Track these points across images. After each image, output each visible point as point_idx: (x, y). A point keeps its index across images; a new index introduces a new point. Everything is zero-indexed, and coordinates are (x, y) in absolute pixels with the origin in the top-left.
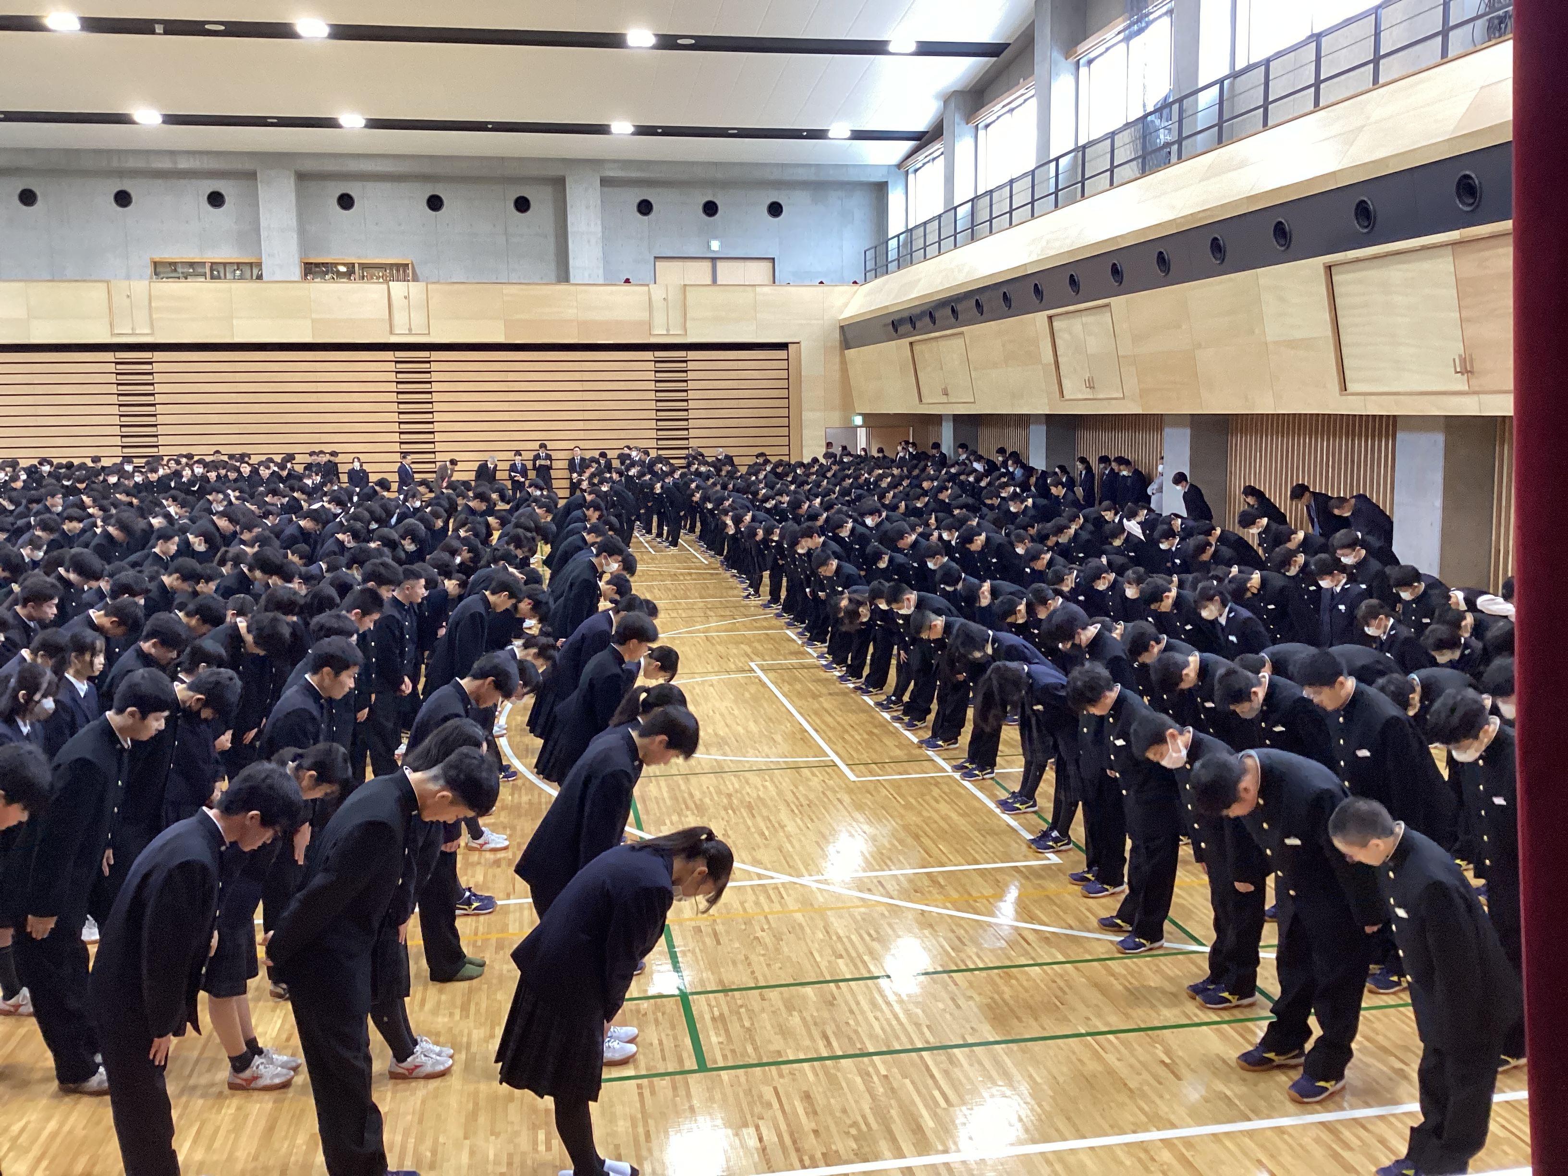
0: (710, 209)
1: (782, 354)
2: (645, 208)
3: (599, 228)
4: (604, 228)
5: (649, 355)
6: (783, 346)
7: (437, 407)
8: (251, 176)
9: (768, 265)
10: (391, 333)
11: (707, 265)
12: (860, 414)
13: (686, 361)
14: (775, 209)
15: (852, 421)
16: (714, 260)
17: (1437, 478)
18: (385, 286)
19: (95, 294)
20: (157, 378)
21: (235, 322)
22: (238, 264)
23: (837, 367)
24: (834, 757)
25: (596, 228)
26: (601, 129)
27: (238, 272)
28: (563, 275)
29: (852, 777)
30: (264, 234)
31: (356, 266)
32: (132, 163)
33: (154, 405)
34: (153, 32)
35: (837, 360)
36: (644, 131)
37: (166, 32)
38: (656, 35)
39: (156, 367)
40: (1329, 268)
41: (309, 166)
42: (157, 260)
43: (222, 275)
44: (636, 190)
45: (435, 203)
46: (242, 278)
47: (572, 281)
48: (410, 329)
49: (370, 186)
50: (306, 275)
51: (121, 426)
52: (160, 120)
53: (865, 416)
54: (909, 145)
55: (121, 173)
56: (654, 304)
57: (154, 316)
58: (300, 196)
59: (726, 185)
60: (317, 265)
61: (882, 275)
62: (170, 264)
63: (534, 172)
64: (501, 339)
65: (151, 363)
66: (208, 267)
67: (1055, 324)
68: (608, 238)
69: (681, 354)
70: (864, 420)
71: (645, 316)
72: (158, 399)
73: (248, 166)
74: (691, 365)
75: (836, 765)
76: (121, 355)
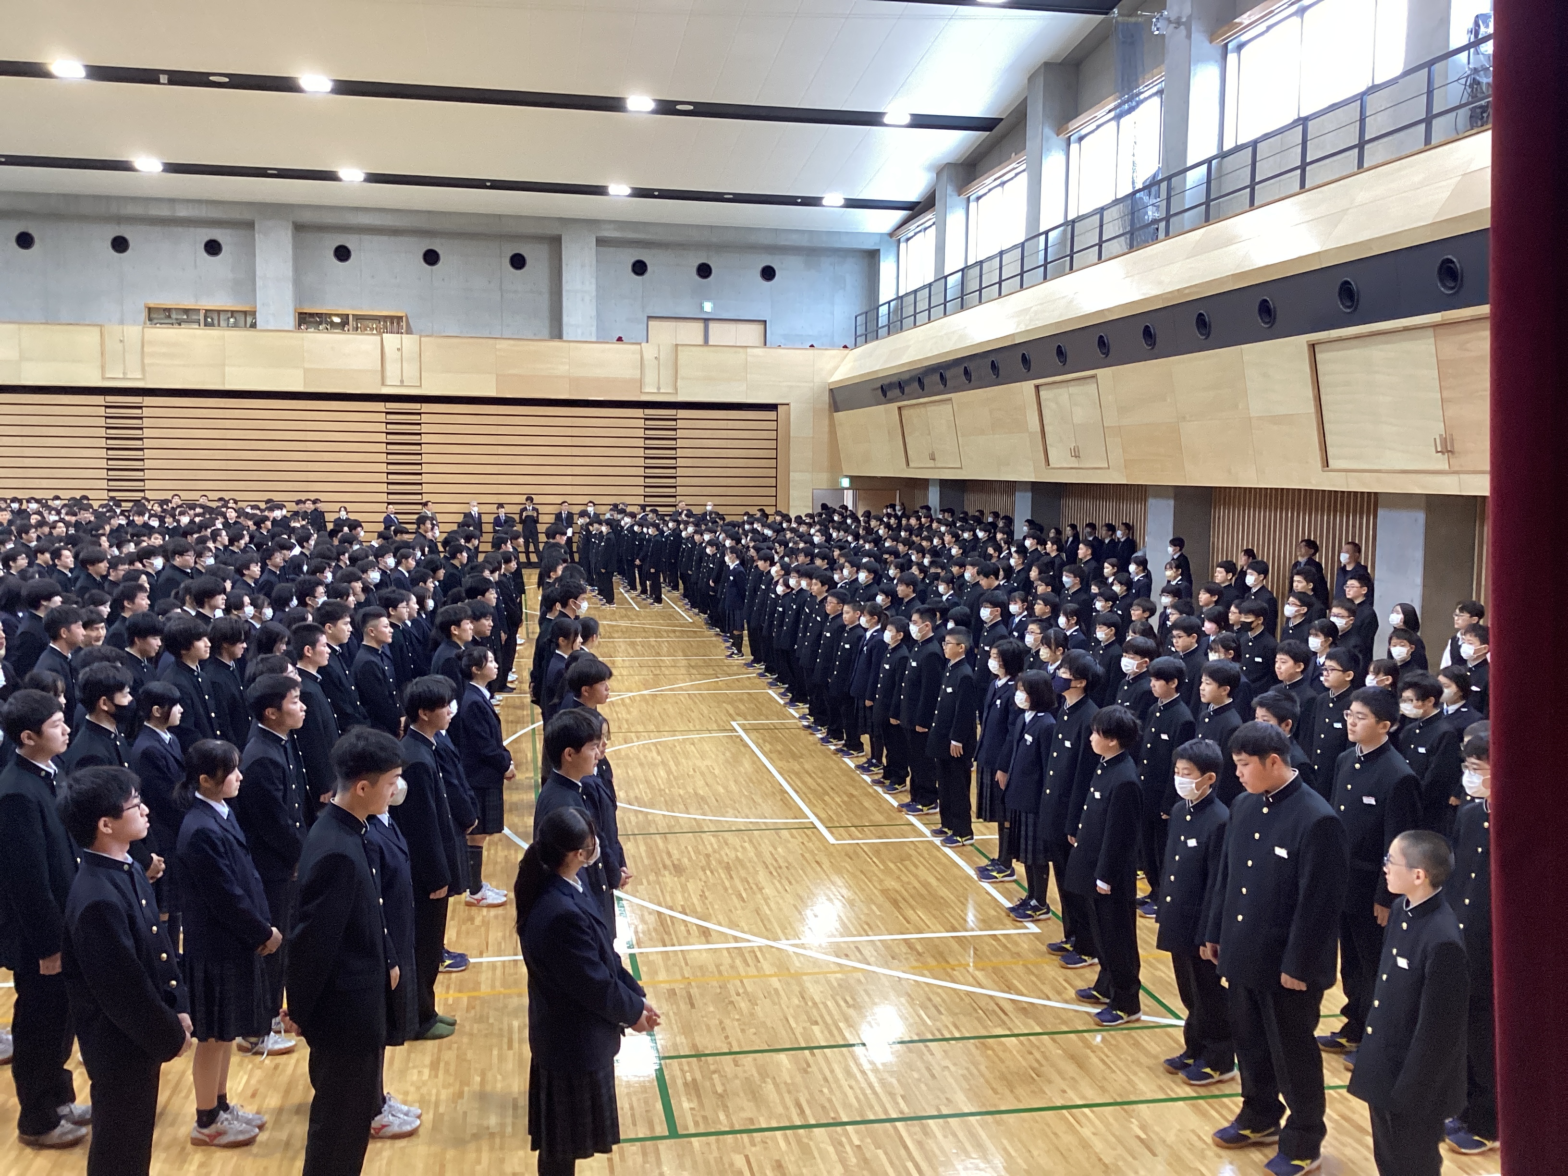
0: (704, 271)
1: (771, 415)
2: (639, 268)
3: (594, 287)
4: (598, 287)
5: (638, 412)
6: (773, 407)
7: (425, 458)
8: (250, 225)
9: (759, 328)
10: (383, 384)
11: (700, 326)
12: (847, 476)
13: (675, 420)
14: (768, 273)
15: (839, 483)
16: (706, 321)
17: (1419, 555)
18: (379, 338)
19: (88, 338)
20: (146, 422)
21: (227, 369)
22: (232, 312)
23: (826, 429)
24: (813, 819)
25: (590, 286)
26: (599, 191)
27: (232, 320)
28: (557, 333)
29: (831, 840)
30: (259, 283)
31: (351, 317)
32: (131, 210)
33: (142, 449)
34: (157, 82)
35: (826, 422)
36: (641, 193)
37: (171, 82)
38: (655, 100)
39: (146, 412)
40: (1312, 347)
41: (307, 217)
42: (152, 306)
43: (216, 322)
44: (631, 251)
45: (431, 258)
46: (236, 325)
47: (565, 338)
48: (402, 381)
49: (366, 238)
50: (300, 325)
51: (108, 469)
52: (161, 168)
53: (852, 479)
54: (901, 214)
55: (120, 219)
56: (646, 362)
57: (146, 361)
58: (298, 247)
59: (722, 248)
60: (312, 315)
61: (872, 340)
62: (165, 310)
63: (531, 230)
64: (492, 393)
65: (141, 408)
66: (202, 313)
67: (1041, 393)
68: (602, 296)
69: (673, 412)
70: (851, 482)
71: (637, 374)
72: (147, 443)
73: (247, 216)
74: (680, 424)
75: (815, 827)
76: (111, 399)
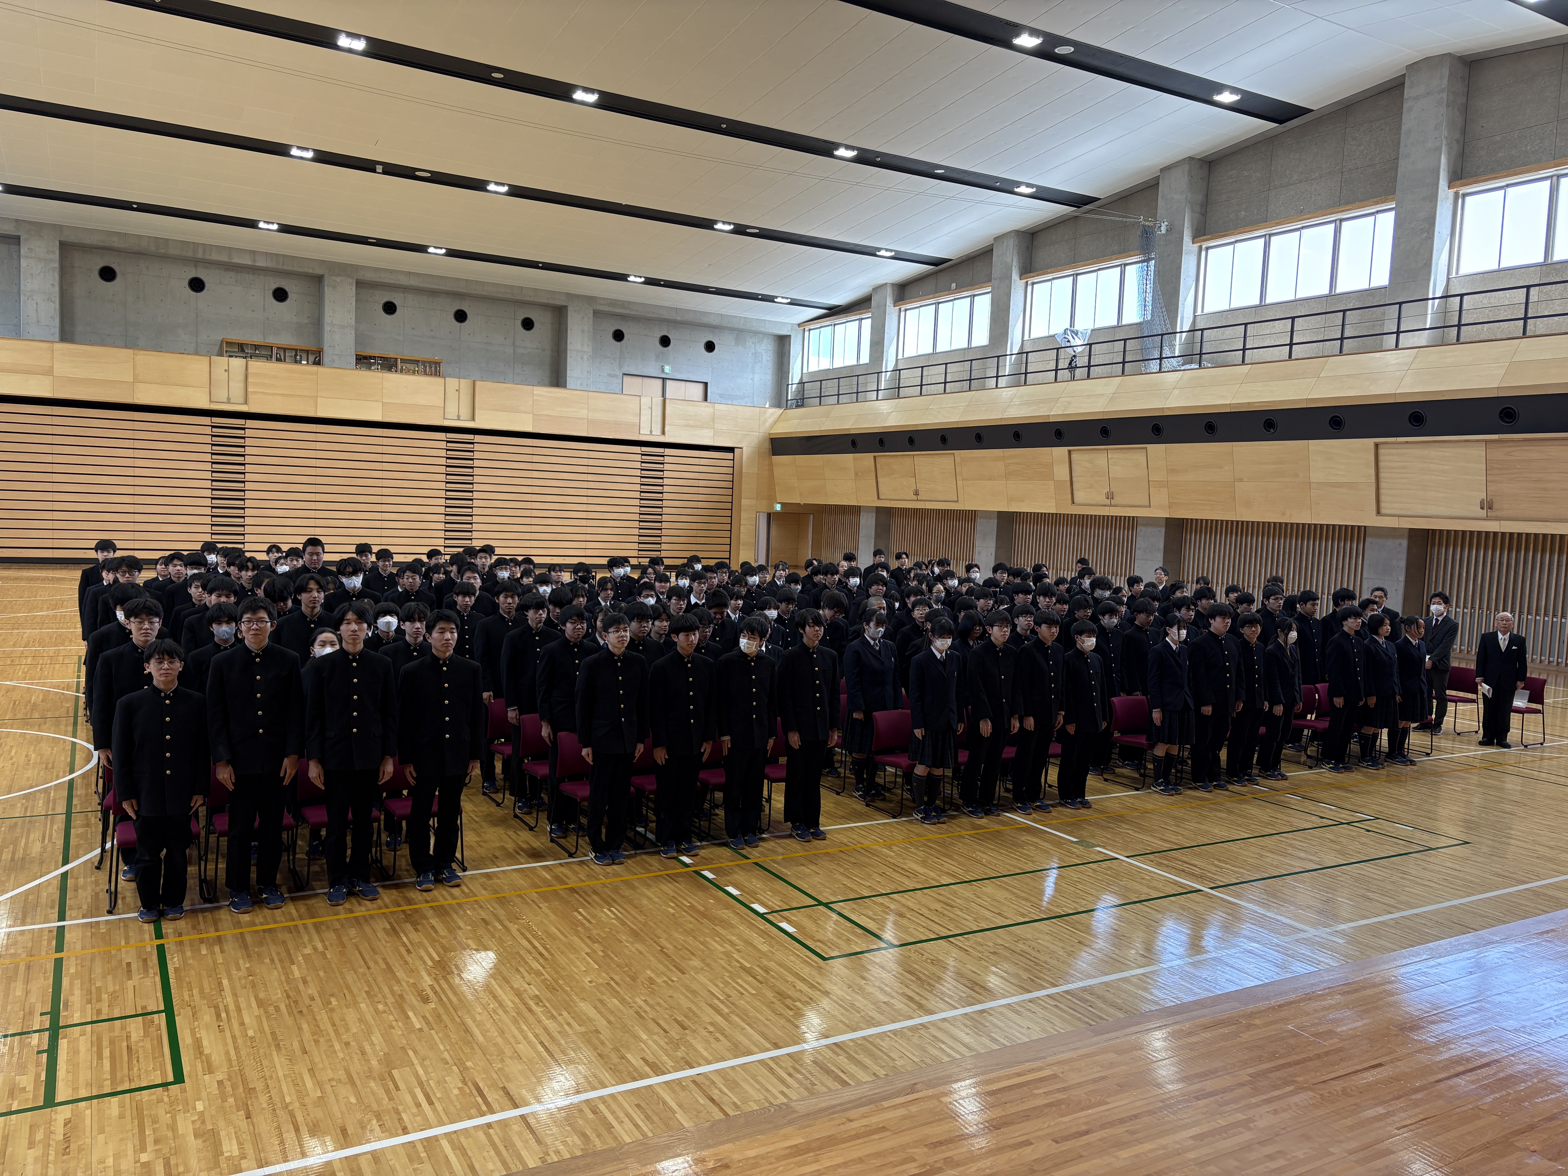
0: (665, 341)
1: (729, 455)
2: (618, 336)
3: (590, 349)
4: (594, 349)
5: (637, 449)
6: (731, 450)
8: (320, 280)
9: (701, 387)
10: (445, 418)
11: (659, 383)
12: (779, 503)
13: (663, 456)
14: (710, 347)
15: (776, 508)
16: (664, 379)
18: (442, 380)
19: (198, 365)
20: (248, 442)
21: (318, 400)
22: (298, 350)
23: (766, 468)
25: (588, 348)
26: (621, 277)
27: (297, 357)
28: (562, 381)
30: (327, 328)
31: (399, 361)
33: (243, 464)
34: (374, 171)
35: (767, 463)
36: (653, 282)
37: (385, 172)
39: (248, 433)
40: (1377, 446)
41: (369, 276)
42: (229, 340)
43: (282, 357)
44: (615, 322)
45: (461, 316)
47: (570, 386)
48: (459, 417)
49: (409, 297)
50: (359, 365)
51: (213, 481)
52: (277, 228)
53: (783, 505)
54: (817, 312)
55: (196, 262)
56: (643, 411)
57: (249, 390)
58: (359, 300)
59: (679, 324)
60: (367, 357)
61: (815, 404)
62: (237, 344)
64: (531, 429)
65: (244, 429)
66: (275, 349)
67: (1076, 456)
69: (662, 450)
70: (783, 508)
71: (635, 419)
72: (248, 459)
73: (318, 271)
74: (667, 459)
76: (217, 420)
